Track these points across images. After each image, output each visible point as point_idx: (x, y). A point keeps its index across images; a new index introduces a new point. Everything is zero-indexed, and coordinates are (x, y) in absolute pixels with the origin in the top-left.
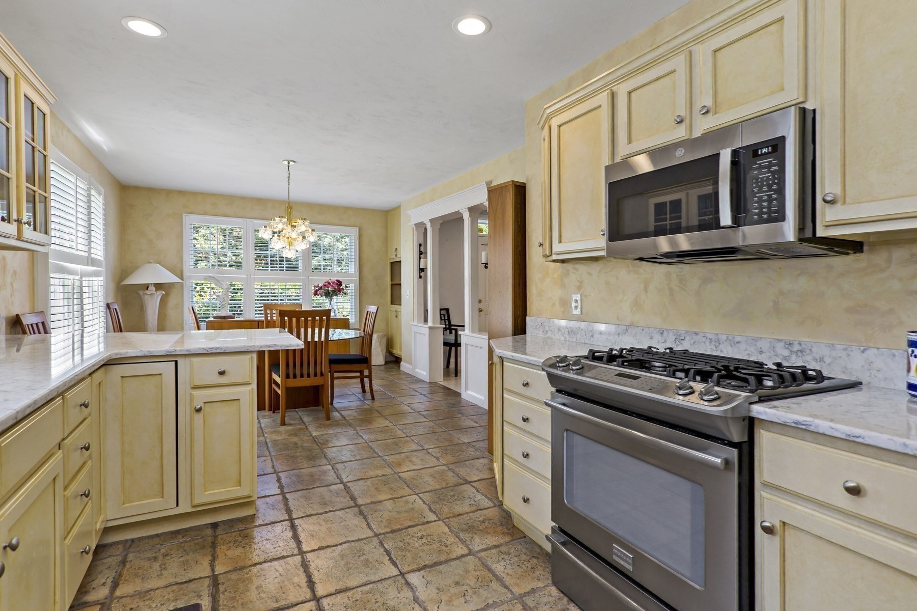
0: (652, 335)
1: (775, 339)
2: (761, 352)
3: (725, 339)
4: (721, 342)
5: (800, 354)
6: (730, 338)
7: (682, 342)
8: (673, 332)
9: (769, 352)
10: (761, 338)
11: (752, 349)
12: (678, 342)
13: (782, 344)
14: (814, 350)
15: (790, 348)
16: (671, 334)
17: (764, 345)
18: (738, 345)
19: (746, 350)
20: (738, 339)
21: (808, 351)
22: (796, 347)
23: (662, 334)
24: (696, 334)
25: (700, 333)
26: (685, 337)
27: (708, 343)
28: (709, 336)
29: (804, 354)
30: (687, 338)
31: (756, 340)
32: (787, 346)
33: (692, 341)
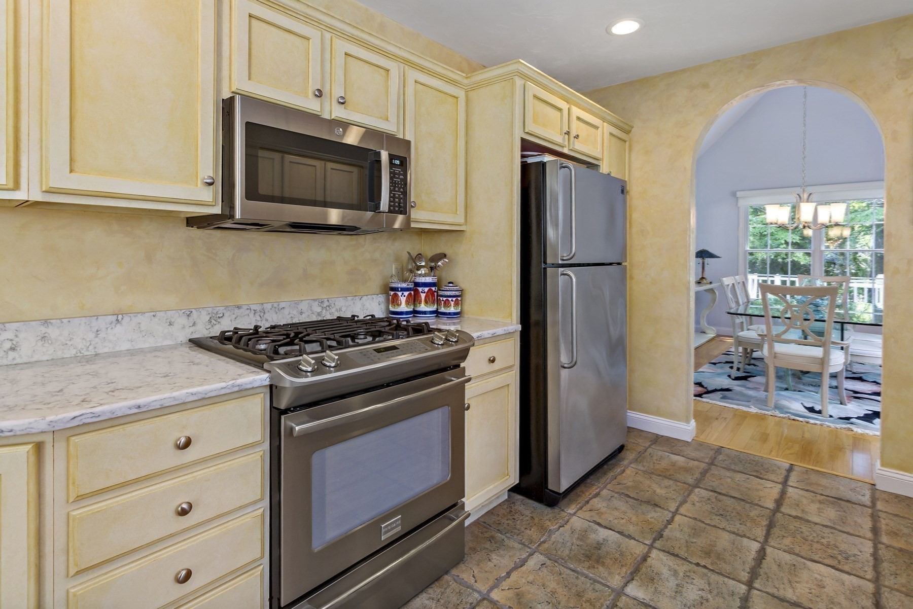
0: (173, 320)
1: (312, 300)
2: (301, 313)
3: (270, 307)
4: (266, 311)
5: (328, 308)
6: (275, 305)
7: (219, 320)
8: (208, 311)
9: (308, 312)
10: (302, 301)
11: (295, 312)
12: (213, 321)
13: (317, 303)
14: (336, 304)
15: (322, 305)
16: (204, 313)
17: (304, 306)
18: (282, 310)
19: (289, 314)
20: (282, 305)
21: (333, 305)
22: (326, 304)
23: (188, 316)
24: (239, 307)
25: (243, 306)
26: (223, 314)
27: (252, 315)
28: (253, 307)
29: (331, 307)
30: (227, 315)
31: (297, 303)
32: (320, 304)
33: (234, 316)
